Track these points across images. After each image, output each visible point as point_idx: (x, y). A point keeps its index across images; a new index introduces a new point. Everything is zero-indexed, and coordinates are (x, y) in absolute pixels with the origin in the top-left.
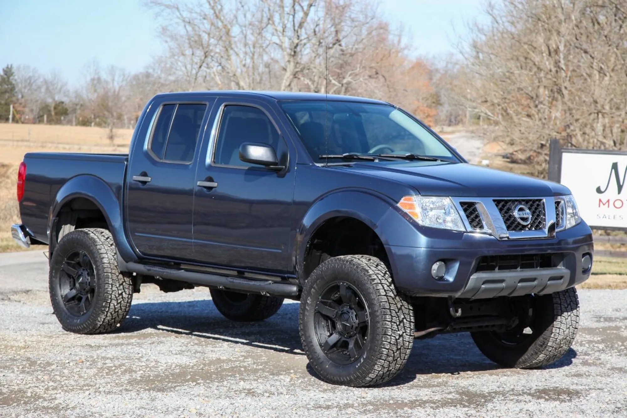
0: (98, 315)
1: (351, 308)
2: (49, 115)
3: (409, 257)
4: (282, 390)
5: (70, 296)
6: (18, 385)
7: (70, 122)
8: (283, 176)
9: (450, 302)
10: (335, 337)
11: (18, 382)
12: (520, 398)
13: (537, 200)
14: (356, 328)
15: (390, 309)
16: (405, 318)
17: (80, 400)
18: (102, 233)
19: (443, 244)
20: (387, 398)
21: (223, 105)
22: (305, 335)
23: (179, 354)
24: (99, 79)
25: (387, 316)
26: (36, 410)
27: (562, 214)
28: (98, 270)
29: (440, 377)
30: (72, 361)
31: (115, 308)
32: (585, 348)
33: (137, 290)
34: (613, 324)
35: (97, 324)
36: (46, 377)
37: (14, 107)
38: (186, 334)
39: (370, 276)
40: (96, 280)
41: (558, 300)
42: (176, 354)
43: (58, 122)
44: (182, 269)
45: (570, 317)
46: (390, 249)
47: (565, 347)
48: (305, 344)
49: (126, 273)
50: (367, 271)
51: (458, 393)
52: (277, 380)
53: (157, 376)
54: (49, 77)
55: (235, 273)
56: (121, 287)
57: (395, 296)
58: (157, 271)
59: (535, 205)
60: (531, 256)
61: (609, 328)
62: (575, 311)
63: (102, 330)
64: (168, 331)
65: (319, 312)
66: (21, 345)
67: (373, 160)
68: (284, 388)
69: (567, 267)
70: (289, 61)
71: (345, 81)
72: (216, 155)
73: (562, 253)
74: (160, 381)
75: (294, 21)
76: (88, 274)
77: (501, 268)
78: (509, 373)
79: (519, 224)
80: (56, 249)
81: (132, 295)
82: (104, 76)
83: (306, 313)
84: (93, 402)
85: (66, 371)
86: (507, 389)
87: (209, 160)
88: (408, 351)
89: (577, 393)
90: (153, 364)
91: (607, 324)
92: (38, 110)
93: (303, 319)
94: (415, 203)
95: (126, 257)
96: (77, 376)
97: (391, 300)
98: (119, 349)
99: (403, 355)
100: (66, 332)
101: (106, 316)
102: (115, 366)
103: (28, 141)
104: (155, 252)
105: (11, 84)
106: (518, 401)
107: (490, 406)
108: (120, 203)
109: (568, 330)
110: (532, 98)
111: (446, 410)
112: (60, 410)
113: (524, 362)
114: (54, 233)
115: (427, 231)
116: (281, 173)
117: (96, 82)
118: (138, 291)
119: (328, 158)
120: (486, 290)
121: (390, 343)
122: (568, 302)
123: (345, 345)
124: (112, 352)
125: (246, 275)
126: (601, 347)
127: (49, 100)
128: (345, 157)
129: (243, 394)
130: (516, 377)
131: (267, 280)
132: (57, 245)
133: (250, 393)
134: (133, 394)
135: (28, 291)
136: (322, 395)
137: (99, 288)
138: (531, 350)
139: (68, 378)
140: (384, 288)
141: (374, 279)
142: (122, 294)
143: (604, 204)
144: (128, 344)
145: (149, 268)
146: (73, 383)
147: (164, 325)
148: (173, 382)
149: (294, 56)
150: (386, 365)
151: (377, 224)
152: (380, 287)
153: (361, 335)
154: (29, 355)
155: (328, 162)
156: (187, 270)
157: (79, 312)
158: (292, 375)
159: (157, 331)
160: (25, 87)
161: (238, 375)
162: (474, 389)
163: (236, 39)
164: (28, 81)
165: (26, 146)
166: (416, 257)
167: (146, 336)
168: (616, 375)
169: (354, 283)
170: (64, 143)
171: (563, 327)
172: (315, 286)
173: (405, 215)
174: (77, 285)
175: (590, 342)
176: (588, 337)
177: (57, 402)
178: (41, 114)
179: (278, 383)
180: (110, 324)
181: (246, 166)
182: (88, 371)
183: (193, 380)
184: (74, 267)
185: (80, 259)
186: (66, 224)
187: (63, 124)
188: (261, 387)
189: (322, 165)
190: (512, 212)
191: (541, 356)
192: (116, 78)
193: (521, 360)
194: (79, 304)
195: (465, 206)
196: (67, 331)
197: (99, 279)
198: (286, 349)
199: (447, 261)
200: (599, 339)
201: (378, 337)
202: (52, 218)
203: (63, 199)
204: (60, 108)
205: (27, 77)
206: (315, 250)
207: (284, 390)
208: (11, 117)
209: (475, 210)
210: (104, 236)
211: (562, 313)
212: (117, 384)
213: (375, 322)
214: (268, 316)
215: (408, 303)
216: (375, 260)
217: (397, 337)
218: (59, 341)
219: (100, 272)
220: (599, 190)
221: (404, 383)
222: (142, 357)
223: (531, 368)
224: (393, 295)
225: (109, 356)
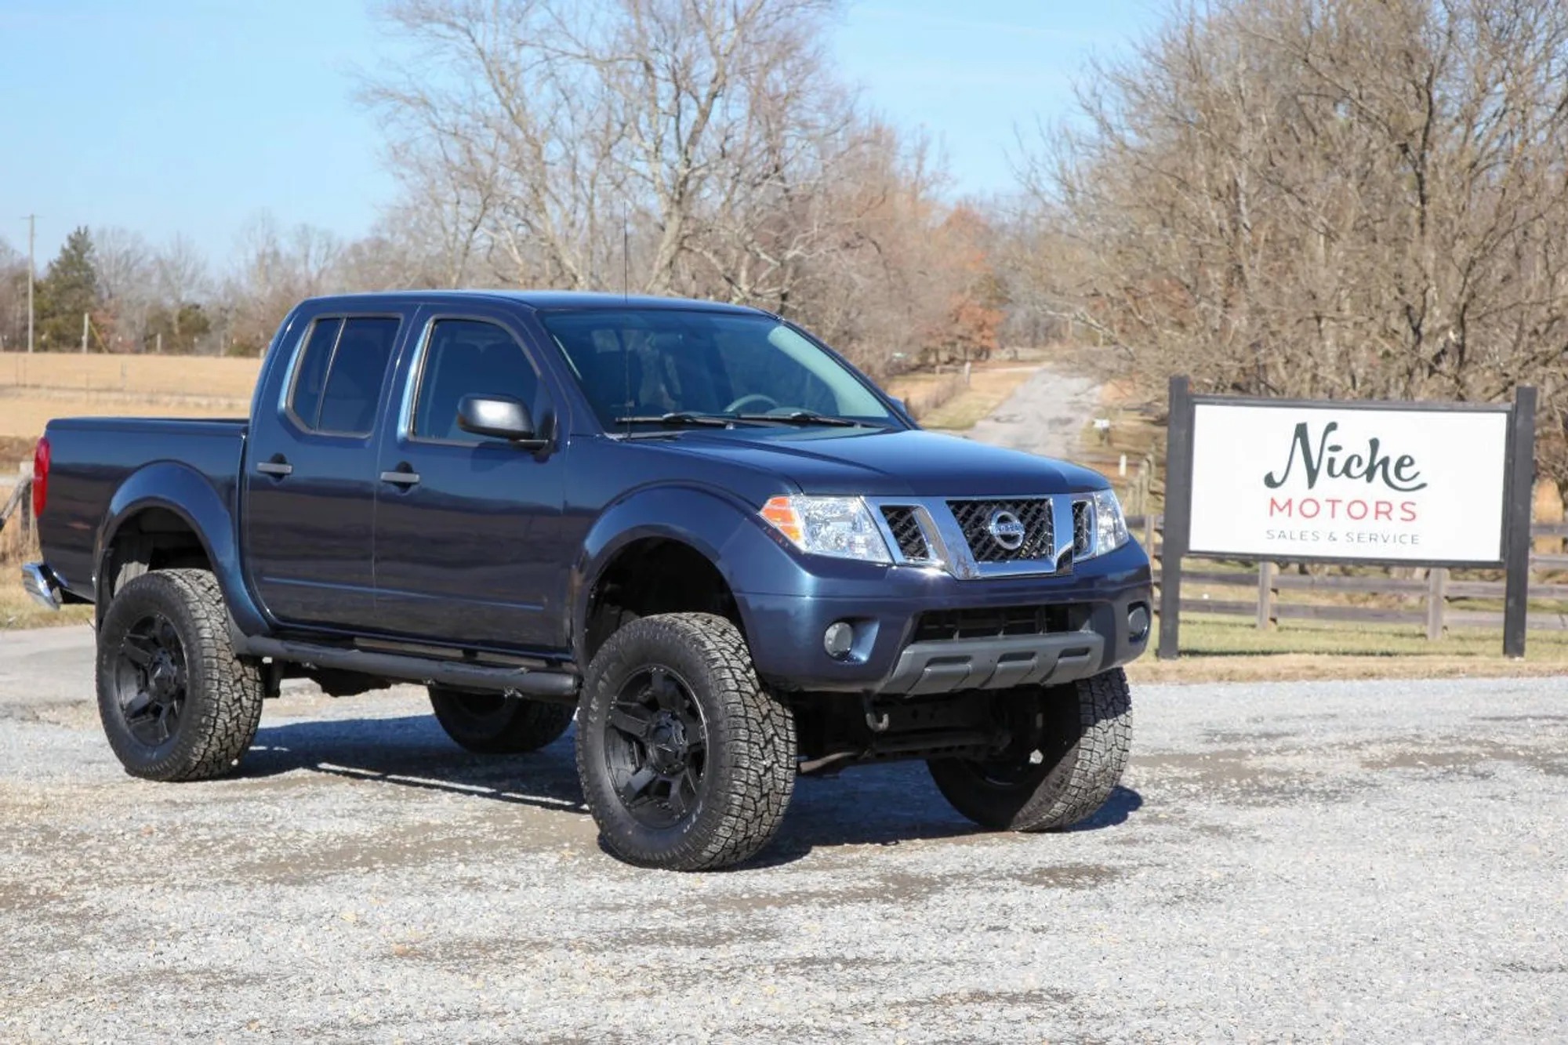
0: (192, 744)
1: (674, 718)
2: (169, 334)
3: (783, 615)
4: (536, 880)
5: (138, 706)
6: (14, 874)
7: (213, 350)
8: (543, 460)
9: (866, 702)
10: (646, 775)
11: (16, 870)
12: (998, 883)
13: (1037, 501)
14: (685, 755)
15: (745, 717)
16: (776, 734)
17: (130, 901)
18: (200, 577)
19: (850, 590)
20: (739, 890)
21: (432, 319)
22: (586, 771)
23: (350, 815)
24: (276, 254)
25: (741, 732)
26: (41, 919)
27: (1089, 527)
28: (191, 653)
29: (856, 851)
30: (132, 830)
31: (227, 729)
32: (1162, 792)
33: (271, 690)
34: (1234, 747)
35: (190, 761)
36: (72, 861)
37: (91, 318)
38: (374, 778)
39: (708, 653)
40: (187, 672)
41: (1087, 695)
42: (343, 816)
43: (188, 349)
44: (356, 647)
45: (1111, 730)
46: (744, 600)
47: (1106, 788)
48: (586, 788)
49: (249, 659)
50: (703, 644)
51: (883, 877)
52: (532, 861)
53: (294, 857)
54: (168, 253)
55: (459, 654)
56: (239, 685)
57: (757, 692)
58: (307, 652)
59: (1033, 511)
60: (1030, 611)
61: (1227, 754)
62: (1122, 717)
63: (202, 773)
64: (337, 773)
65: (614, 727)
66: (34, 802)
67: (723, 426)
68: (542, 876)
69: (1098, 631)
70: (669, 214)
71: (789, 255)
72: (417, 419)
73: (1088, 604)
74: (299, 867)
75: (677, 128)
76: (173, 661)
77: (966, 634)
78: (995, 840)
79: (999, 547)
80: (109, 611)
81: (260, 703)
82: (287, 246)
83: (590, 729)
84: (154, 905)
85: (114, 850)
86: (980, 869)
87: (403, 429)
88: (785, 800)
89: (1113, 873)
90: (290, 835)
91: (1224, 746)
92: (144, 324)
93: (584, 741)
94: (792, 509)
95: (246, 624)
96: (133, 859)
97: (748, 700)
98: (230, 808)
99: (774, 808)
100: (130, 778)
101: (209, 744)
102: (214, 839)
103: (120, 390)
104: (314, 616)
105: (87, 268)
106: (992, 890)
107: (935, 898)
108: (232, 515)
109: (1107, 755)
110: (1188, 287)
111: (847, 908)
112: (88, 920)
113: (1026, 819)
114: (106, 581)
115: (816, 564)
116: (542, 452)
117: (269, 261)
118: (276, 694)
119: (633, 423)
120: (934, 677)
121: (746, 783)
122: (1109, 699)
123: (664, 789)
124: (214, 814)
125: (482, 656)
126: (1193, 790)
127: (169, 302)
128: (667, 421)
129: (458, 888)
130: (1004, 848)
131: (518, 666)
132: (112, 604)
133: (473, 885)
134: (239, 889)
135: (79, 703)
136: (613, 885)
137: (194, 687)
138: (1038, 795)
139: (117, 862)
140: (734, 676)
141: (716, 660)
142: (239, 699)
143: (1281, 510)
144: (251, 799)
145: (291, 646)
146: (123, 870)
147: (331, 762)
148: (323, 868)
149: (679, 203)
150: (741, 826)
151: (720, 552)
152: (727, 674)
153: (694, 770)
154: (46, 821)
155: (632, 431)
156: (364, 650)
157: (156, 736)
158: (566, 853)
159: (315, 774)
160: (116, 274)
161: (456, 854)
162: (916, 871)
163: (556, 169)
164: (124, 261)
165: (116, 402)
166: (797, 613)
167: (290, 783)
168: (1203, 838)
169: (678, 667)
170: (198, 395)
171: (1099, 748)
172: (605, 675)
173: (775, 534)
174: (152, 683)
175: (1178, 780)
176: (1177, 772)
177: (84, 905)
178: (151, 332)
179: (533, 867)
180: (217, 761)
181: (474, 441)
182: (159, 849)
183: (367, 862)
184: (145, 648)
185: (156, 632)
186: (130, 561)
187: (199, 353)
188: (497, 873)
189: (621, 436)
190: (986, 525)
191: (1058, 805)
192: (313, 252)
193: (1020, 815)
194: (155, 721)
195: (893, 515)
196: (133, 775)
197: (193, 670)
198: (567, 803)
199: (855, 621)
200: (1197, 774)
201: (724, 772)
202: (100, 547)
203: (126, 508)
204: (191, 318)
205: (121, 252)
206: (607, 606)
207: (539, 879)
208: (85, 338)
209: (911, 521)
210: (203, 584)
211: (1096, 721)
212: (211, 872)
213: (717, 743)
214: (545, 742)
215: (784, 706)
216: (722, 621)
217: (761, 772)
218: (111, 794)
219: (195, 657)
220: (1270, 481)
221: (781, 863)
222: (272, 822)
223: (1041, 830)
224: (752, 690)
225: (207, 820)
